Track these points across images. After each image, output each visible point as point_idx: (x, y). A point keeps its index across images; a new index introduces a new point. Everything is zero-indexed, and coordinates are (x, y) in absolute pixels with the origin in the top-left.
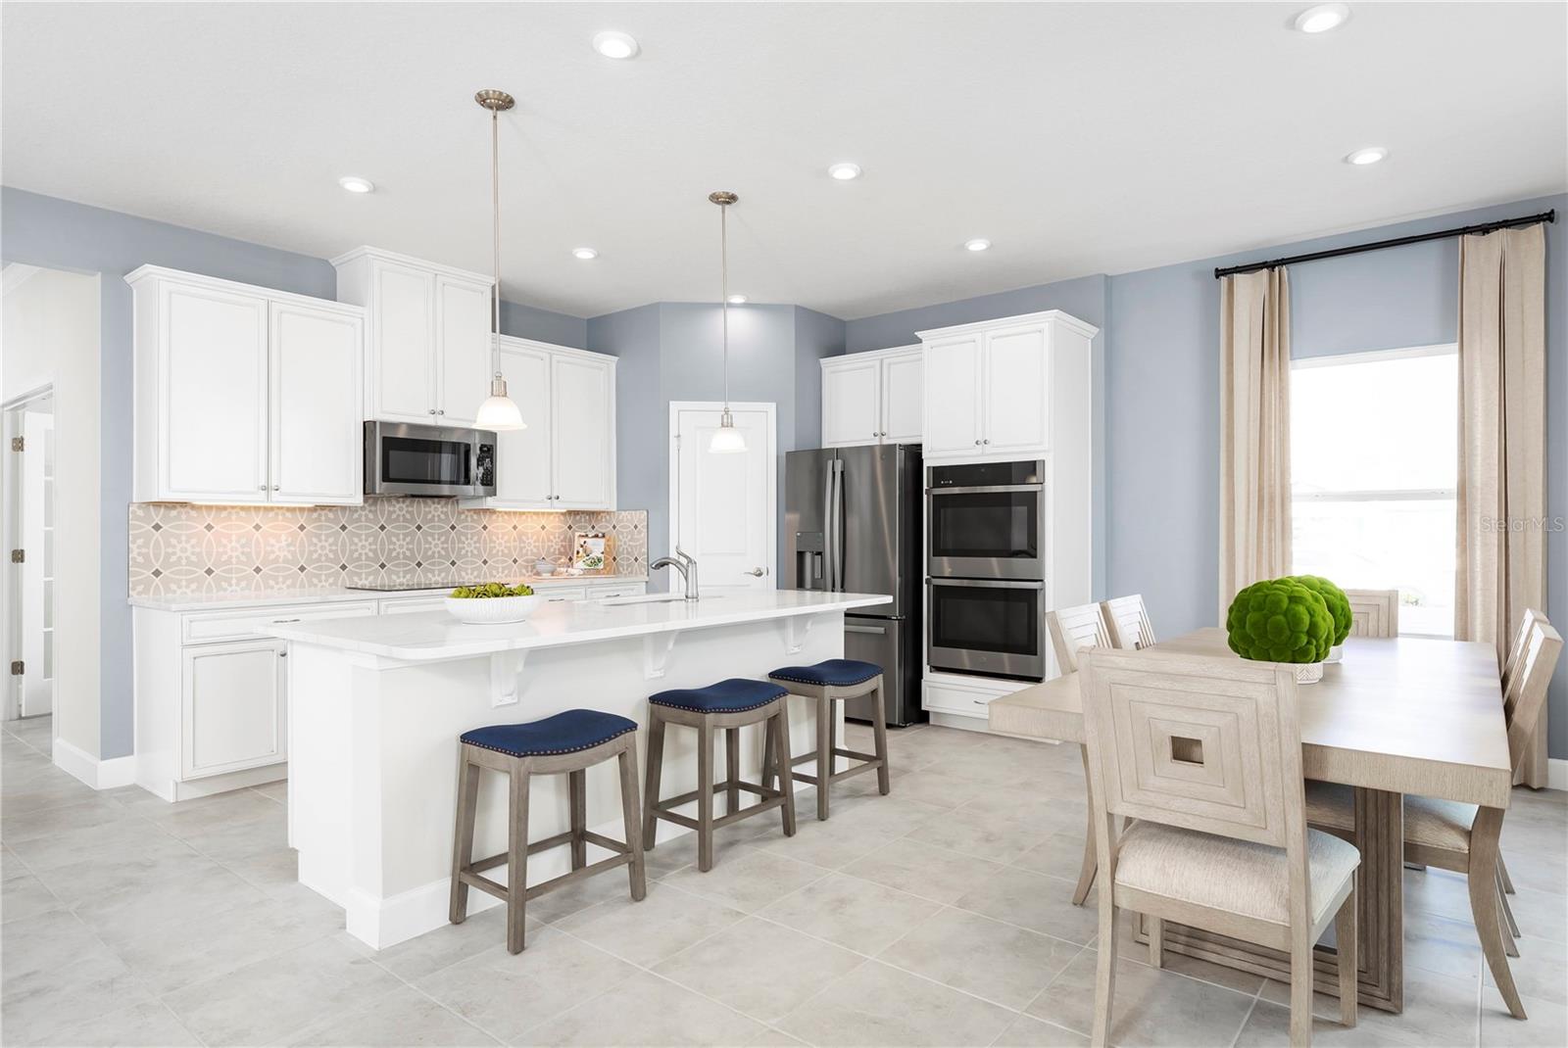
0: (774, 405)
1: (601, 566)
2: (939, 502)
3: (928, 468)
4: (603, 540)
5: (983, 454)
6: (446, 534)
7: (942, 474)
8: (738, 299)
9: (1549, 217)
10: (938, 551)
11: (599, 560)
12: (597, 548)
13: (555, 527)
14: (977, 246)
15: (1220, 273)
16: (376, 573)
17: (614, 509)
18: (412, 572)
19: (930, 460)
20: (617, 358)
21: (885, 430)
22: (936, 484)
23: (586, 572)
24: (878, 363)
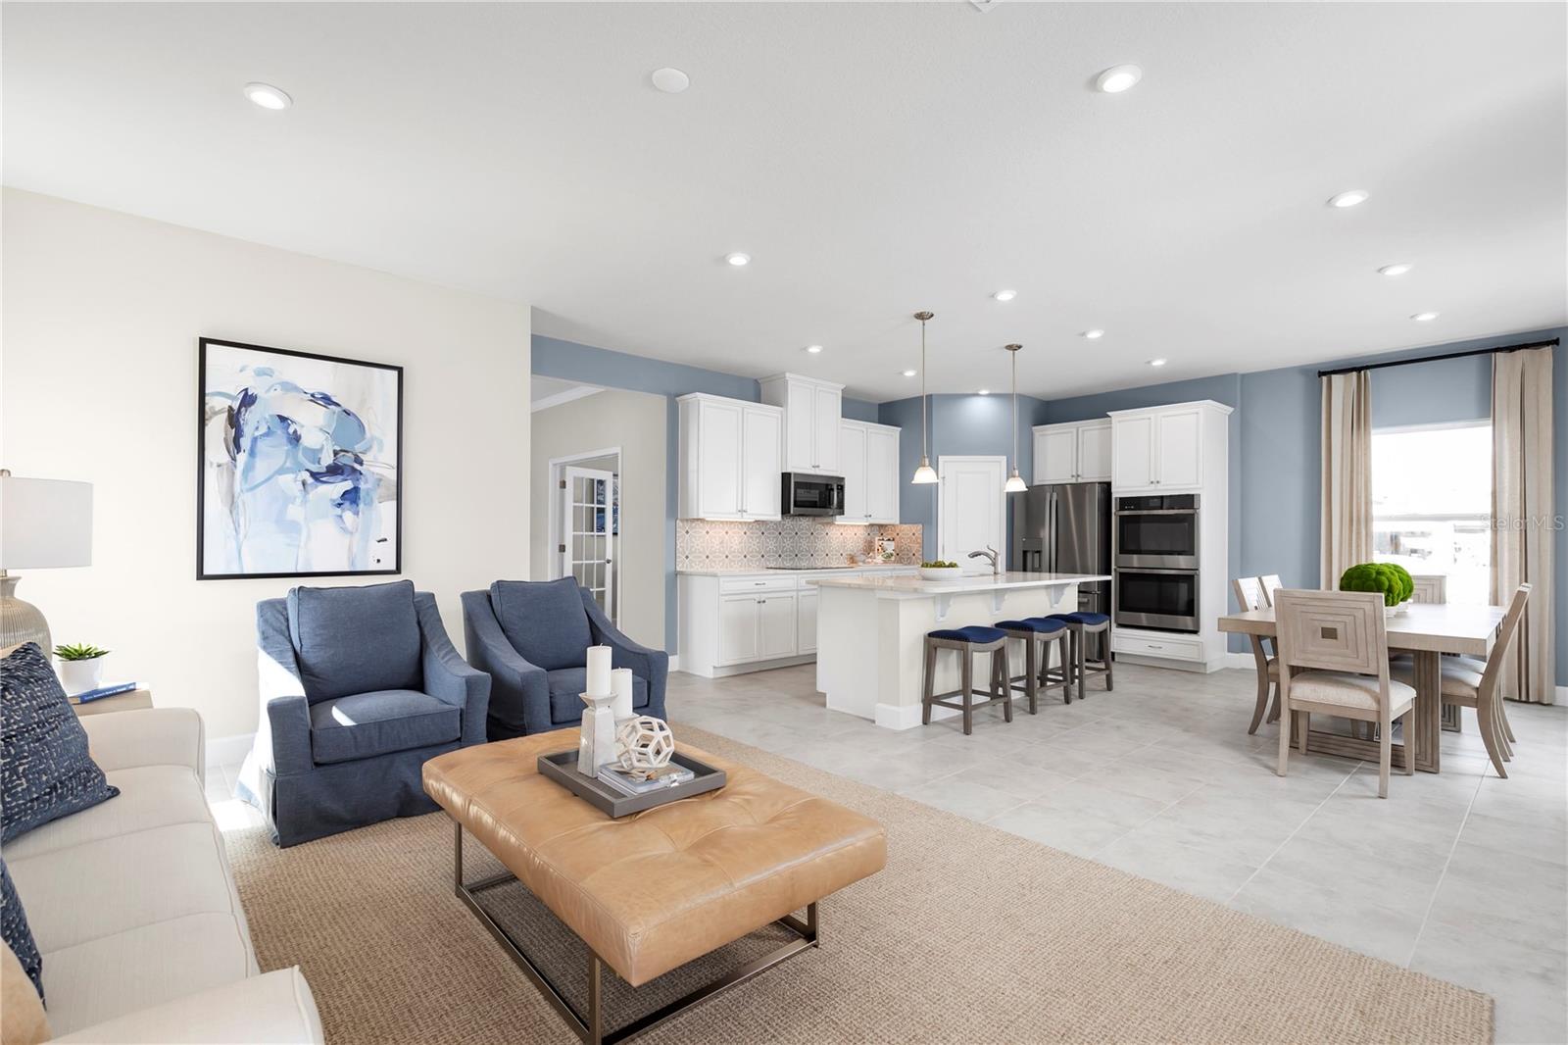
0: (1005, 457)
1: (893, 558)
2: (1123, 519)
3: (1116, 499)
4: (893, 543)
5: (1155, 490)
6: (809, 537)
7: (1125, 502)
8: (984, 392)
9: (1556, 342)
10: (1124, 550)
11: (892, 555)
12: (890, 547)
13: (862, 534)
14: (1158, 363)
15: (1321, 374)
16: (776, 560)
17: (898, 522)
18: (793, 559)
19: (1118, 492)
20: (900, 429)
21: (1079, 473)
22: (1122, 508)
23: (885, 562)
24: (1075, 430)
